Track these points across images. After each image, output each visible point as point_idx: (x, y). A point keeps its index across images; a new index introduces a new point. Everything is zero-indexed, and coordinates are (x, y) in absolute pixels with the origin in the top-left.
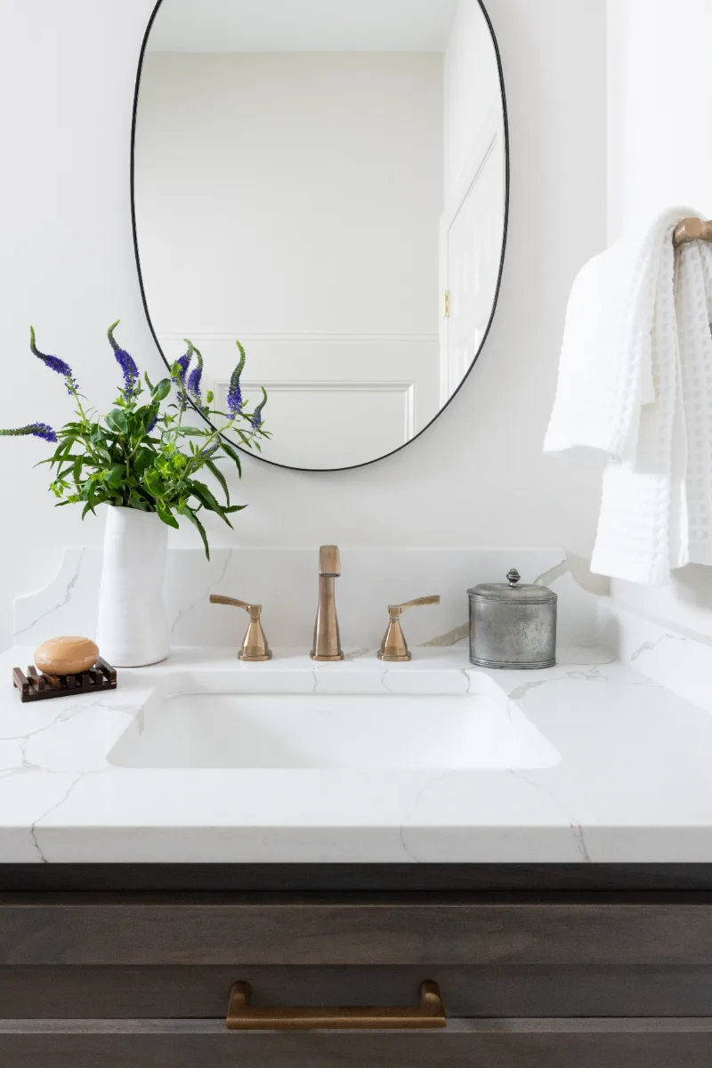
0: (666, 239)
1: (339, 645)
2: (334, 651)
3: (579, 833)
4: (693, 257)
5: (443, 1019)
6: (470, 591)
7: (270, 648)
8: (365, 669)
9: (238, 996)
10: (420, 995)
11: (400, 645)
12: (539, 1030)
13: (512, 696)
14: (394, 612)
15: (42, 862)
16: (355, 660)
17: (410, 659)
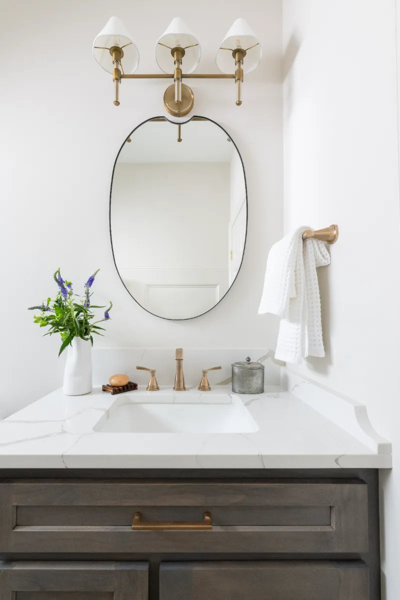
0: (300, 237)
1: (184, 385)
2: (182, 387)
3: (261, 457)
4: (310, 244)
5: (211, 526)
6: (232, 365)
7: (159, 386)
8: (193, 394)
9: (137, 518)
10: (204, 517)
11: (207, 385)
12: (248, 530)
13: (246, 405)
14: (204, 372)
15: (65, 468)
16: (190, 390)
17: (210, 390)
